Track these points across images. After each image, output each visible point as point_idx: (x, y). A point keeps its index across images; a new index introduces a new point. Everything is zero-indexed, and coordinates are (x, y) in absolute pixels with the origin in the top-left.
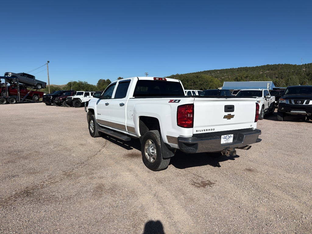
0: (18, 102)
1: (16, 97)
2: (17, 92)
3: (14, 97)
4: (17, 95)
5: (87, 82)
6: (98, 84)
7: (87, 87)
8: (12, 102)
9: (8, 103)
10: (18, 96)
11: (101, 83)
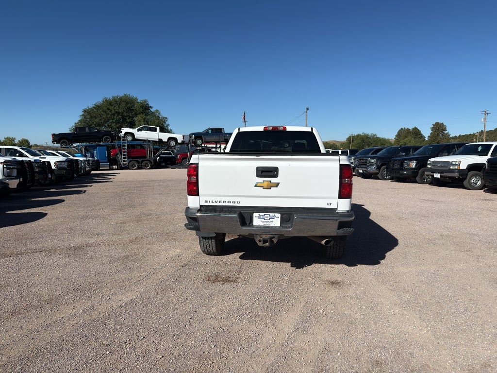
6: (396, 136)
7: (374, 141)
11: (403, 133)
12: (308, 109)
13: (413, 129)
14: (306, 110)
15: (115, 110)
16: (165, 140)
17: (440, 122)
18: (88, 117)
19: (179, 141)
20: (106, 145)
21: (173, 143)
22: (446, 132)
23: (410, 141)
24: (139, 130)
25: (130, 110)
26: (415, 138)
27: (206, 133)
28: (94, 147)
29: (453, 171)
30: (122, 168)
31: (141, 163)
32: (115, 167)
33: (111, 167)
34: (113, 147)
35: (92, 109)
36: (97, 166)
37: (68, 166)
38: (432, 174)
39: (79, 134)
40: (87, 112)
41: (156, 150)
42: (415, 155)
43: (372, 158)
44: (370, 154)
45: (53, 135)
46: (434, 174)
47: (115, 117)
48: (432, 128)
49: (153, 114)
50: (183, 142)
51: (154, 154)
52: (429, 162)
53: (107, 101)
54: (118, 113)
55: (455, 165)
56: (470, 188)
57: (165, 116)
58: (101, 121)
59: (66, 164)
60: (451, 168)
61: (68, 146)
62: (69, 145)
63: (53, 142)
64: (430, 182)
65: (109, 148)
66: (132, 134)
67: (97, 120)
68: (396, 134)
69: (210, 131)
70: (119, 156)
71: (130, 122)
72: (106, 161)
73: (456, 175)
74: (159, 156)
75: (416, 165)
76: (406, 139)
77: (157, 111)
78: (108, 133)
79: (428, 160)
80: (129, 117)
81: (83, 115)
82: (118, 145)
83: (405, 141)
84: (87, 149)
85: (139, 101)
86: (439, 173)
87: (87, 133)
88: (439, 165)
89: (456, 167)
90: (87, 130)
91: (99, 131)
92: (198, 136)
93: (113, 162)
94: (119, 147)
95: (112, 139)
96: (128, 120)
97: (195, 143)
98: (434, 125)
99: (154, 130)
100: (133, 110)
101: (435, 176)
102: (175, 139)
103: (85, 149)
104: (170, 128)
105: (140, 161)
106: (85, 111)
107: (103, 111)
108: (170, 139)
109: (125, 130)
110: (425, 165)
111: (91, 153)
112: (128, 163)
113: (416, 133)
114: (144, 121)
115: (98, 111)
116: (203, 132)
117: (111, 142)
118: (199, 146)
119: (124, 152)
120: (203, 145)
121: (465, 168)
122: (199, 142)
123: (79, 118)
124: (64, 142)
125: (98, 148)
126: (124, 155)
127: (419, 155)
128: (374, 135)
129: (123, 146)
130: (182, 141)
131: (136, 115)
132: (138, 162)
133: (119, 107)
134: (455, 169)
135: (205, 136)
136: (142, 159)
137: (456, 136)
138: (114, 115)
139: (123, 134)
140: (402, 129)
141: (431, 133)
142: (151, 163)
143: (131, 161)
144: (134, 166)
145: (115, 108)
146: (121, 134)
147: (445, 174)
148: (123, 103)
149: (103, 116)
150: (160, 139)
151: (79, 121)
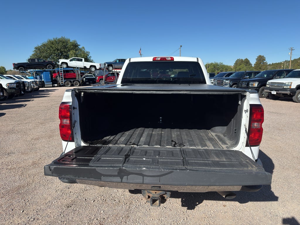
5: (222, 63)
6: (235, 64)
7: (221, 67)
11: (239, 62)
12: (181, 46)
13: (245, 60)
14: (180, 47)
15: (55, 47)
16: (88, 67)
17: (262, 55)
18: (38, 52)
19: (98, 68)
20: (50, 71)
21: (93, 69)
22: (265, 61)
23: (243, 67)
24: (71, 61)
25: (65, 47)
26: (246, 65)
27: (115, 62)
28: (42, 72)
29: (285, 90)
30: (60, 86)
31: (73, 83)
32: (56, 85)
33: (53, 85)
34: (54, 72)
35: (41, 47)
36: (42, 85)
37: (17, 86)
38: (270, 91)
39: (31, 63)
40: (37, 49)
41: (82, 74)
42: (256, 78)
43: (227, 80)
44: (224, 77)
45: (14, 64)
46: (272, 91)
47: (56, 52)
48: (257, 59)
49: (81, 50)
50: (100, 69)
51: (81, 76)
52: (268, 83)
53: (50, 41)
54: (58, 50)
55: (288, 85)
56: (297, 101)
57: (88, 51)
58: (47, 55)
59: (15, 85)
60: (285, 87)
61: (24, 72)
62: (25, 70)
63: (14, 69)
64: (266, 97)
65: (51, 73)
66: (66, 63)
67: (44, 54)
68: (235, 62)
69: (118, 61)
70: (58, 78)
71: (66, 55)
72: (50, 81)
73: (288, 92)
74: (84, 77)
75: (258, 85)
76: (241, 66)
77: (83, 48)
78: (50, 63)
79: (267, 82)
80: (65, 52)
81: (35, 51)
82: (57, 71)
83: (240, 67)
84: (37, 73)
85: (71, 41)
86: (275, 91)
87: (37, 62)
88: (276, 85)
89: (289, 87)
90: (36, 61)
91: (44, 61)
92: (110, 65)
93: (54, 82)
94: (58, 72)
95: (53, 67)
96: (64, 54)
97: (108, 69)
98: (258, 57)
99: (81, 60)
100: (67, 47)
101: (272, 93)
102: (95, 67)
103: (36, 73)
104: (92, 59)
105: (72, 81)
106: (36, 48)
107: (48, 48)
108: (91, 66)
109: (61, 61)
110: (265, 85)
111: (40, 76)
112: (65, 83)
113: (247, 62)
114: (75, 55)
115: (44, 48)
116: (113, 62)
117: (53, 69)
118: (111, 71)
119: (62, 75)
120: (113, 70)
121: (295, 88)
122: (111, 68)
123: (33, 53)
124: (21, 69)
125: (44, 72)
126: (61, 77)
127: (259, 78)
128: (221, 64)
129: (61, 71)
131: (69, 50)
132: (71, 82)
133: (58, 45)
134: (288, 88)
135: (115, 65)
136: (73, 80)
137: (270, 64)
138: (55, 50)
139: (60, 63)
140: (238, 59)
141: (256, 62)
142: (79, 82)
143: (66, 81)
144: (68, 84)
145: (56, 46)
146: (59, 63)
147: (280, 92)
148: (61, 43)
149: (48, 52)
150: (84, 67)
151: (33, 54)
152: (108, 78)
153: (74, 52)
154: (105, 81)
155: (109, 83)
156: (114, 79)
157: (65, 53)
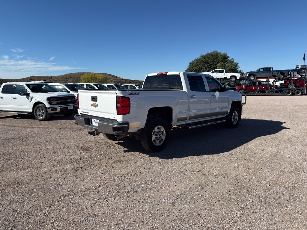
0: (303, 94)
1: (302, 89)
2: (304, 84)
3: (300, 89)
4: (303, 86)
8: (298, 94)
9: (293, 94)
10: (304, 88)
15: (206, 61)
16: (228, 77)
18: (192, 66)
19: (238, 78)
21: (233, 79)
24: (213, 72)
25: (215, 60)
27: (259, 71)
35: (194, 62)
49: (229, 61)
53: (202, 56)
54: (208, 63)
57: (237, 62)
69: (261, 70)
77: (232, 59)
81: (189, 66)
85: (221, 54)
92: (252, 74)
97: (249, 78)
99: (222, 71)
100: (217, 60)
102: (235, 77)
106: (190, 63)
107: (199, 63)
108: (231, 77)
114: (222, 66)
115: (197, 63)
116: (256, 71)
118: (252, 81)
122: (252, 78)
130: (240, 78)
131: (218, 63)
133: (209, 59)
135: (257, 74)
138: (205, 64)
148: (211, 56)
149: (199, 65)
150: (225, 77)
151: (187, 69)
152: (248, 88)
153: (223, 64)
154: (245, 90)
155: (249, 93)
156: (255, 89)
157: (214, 65)
